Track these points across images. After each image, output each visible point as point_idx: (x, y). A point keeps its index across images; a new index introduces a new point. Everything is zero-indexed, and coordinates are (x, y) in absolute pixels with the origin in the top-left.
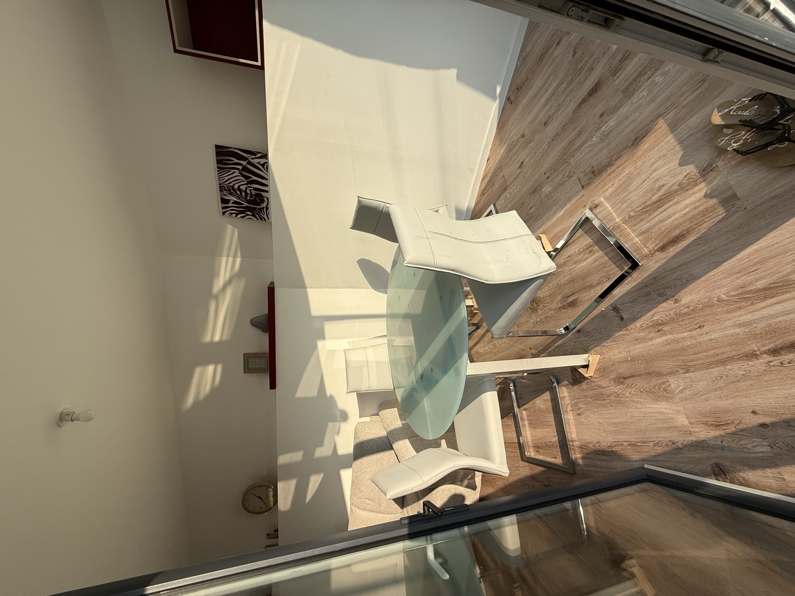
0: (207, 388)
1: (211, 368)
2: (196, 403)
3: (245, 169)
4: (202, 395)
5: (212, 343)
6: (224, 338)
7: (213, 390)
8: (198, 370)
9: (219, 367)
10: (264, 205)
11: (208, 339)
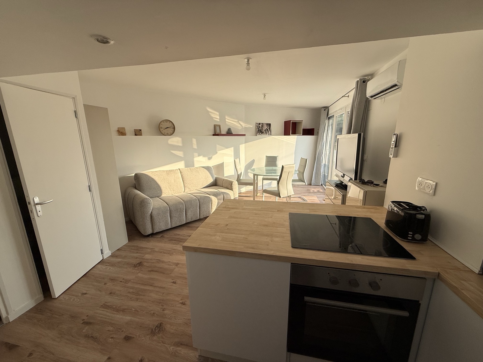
0: (213, 116)
1: (218, 118)
2: (208, 112)
3: (268, 130)
4: (210, 114)
5: (225, 119)
6: (227, 122)
7: (212, 118)
8: (218, 113)
9: (218, 120)
10: (261, 134)
11: (226, 117)
